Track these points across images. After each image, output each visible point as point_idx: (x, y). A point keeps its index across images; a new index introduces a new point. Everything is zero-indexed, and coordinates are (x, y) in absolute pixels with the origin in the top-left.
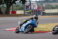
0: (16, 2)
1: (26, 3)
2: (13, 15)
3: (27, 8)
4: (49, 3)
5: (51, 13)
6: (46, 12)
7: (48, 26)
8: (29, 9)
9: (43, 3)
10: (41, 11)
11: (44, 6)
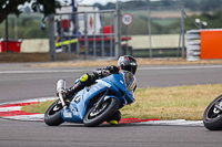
0: (20, 7)
1: (58, 11)
2: (9, 55)
3: (62, 30)
4: (144, 13)
5: (153, 50)
6: (135, 47)
7: (143, 99)
8: (71, 34)
9: (122, 13)
10: (116, 41)
11: (127, 23)
